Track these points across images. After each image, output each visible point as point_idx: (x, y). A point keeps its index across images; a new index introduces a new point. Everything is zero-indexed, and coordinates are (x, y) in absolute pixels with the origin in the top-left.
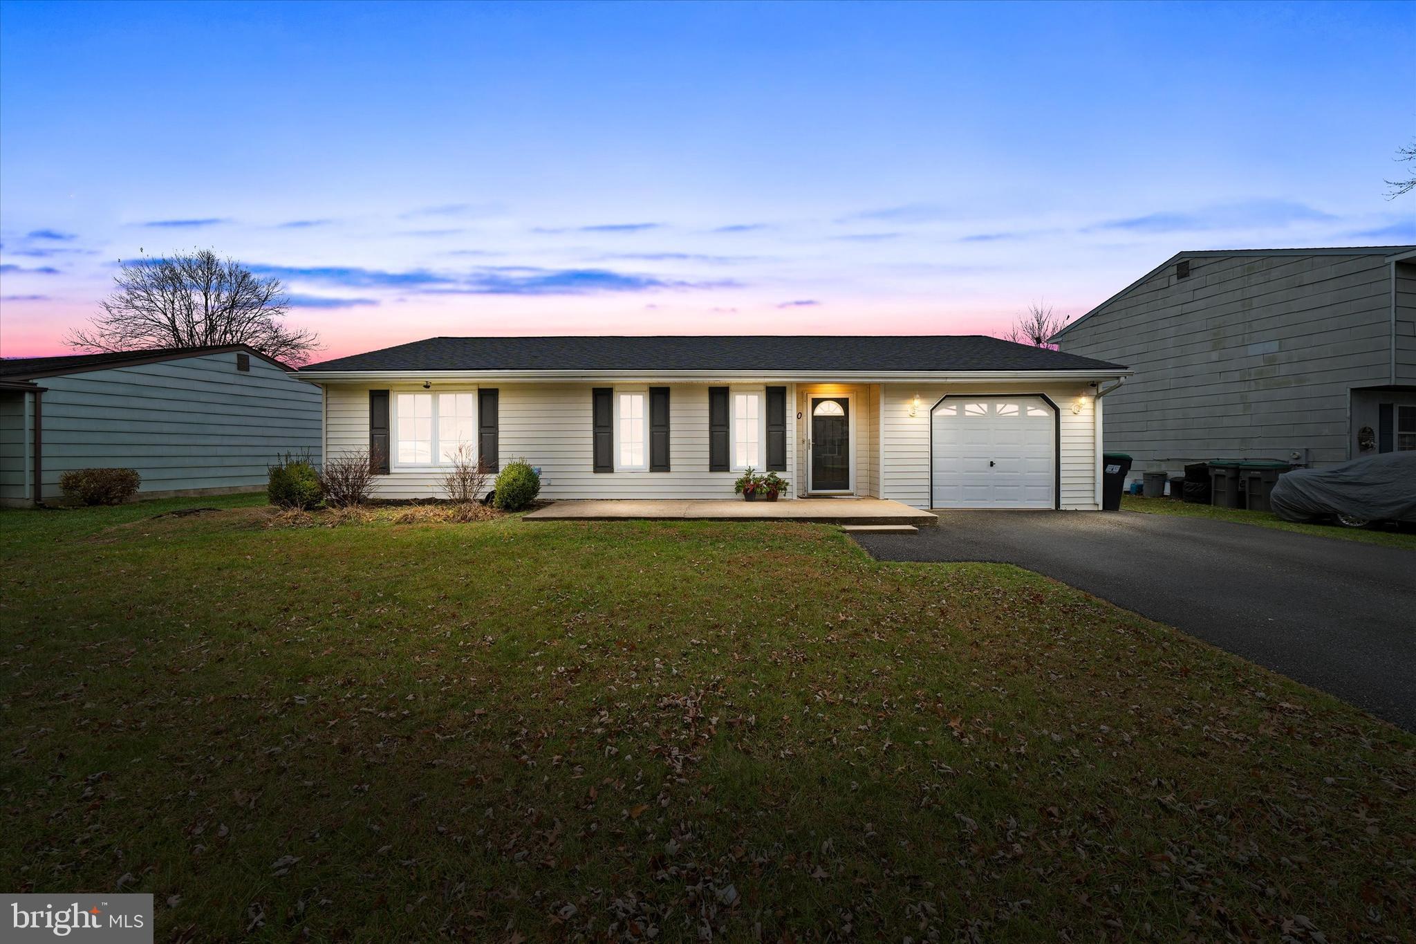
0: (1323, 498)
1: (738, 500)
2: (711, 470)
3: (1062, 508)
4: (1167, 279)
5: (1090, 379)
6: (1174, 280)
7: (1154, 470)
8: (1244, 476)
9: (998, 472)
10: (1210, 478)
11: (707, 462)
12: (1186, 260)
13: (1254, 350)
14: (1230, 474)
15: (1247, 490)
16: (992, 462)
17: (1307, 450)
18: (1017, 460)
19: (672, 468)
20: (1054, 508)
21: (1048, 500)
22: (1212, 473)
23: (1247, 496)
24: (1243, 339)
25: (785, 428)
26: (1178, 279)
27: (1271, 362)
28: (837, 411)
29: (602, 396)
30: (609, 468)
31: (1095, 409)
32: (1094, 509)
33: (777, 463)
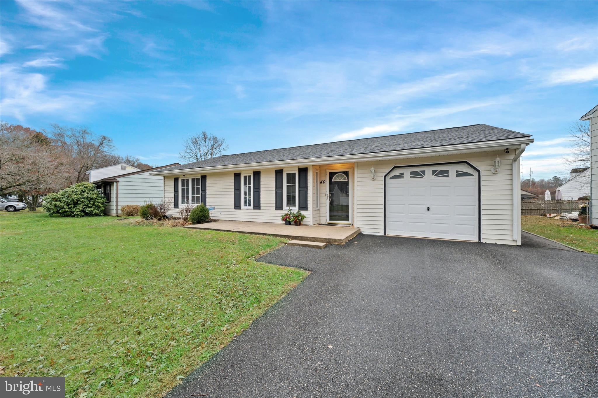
2: (276, 209)
3: (483, 241)
9: (433, 214)
11: (274, 205)
16: (428, 208)
19: (261, 208)
20: (477, 241)
21: (473, 235)
25: (307, 188)
28: (345, 179)
29: (237, 176)
30: (240, 207)
31: (513, 170)
32: (513, 244)
33: (303, 206)
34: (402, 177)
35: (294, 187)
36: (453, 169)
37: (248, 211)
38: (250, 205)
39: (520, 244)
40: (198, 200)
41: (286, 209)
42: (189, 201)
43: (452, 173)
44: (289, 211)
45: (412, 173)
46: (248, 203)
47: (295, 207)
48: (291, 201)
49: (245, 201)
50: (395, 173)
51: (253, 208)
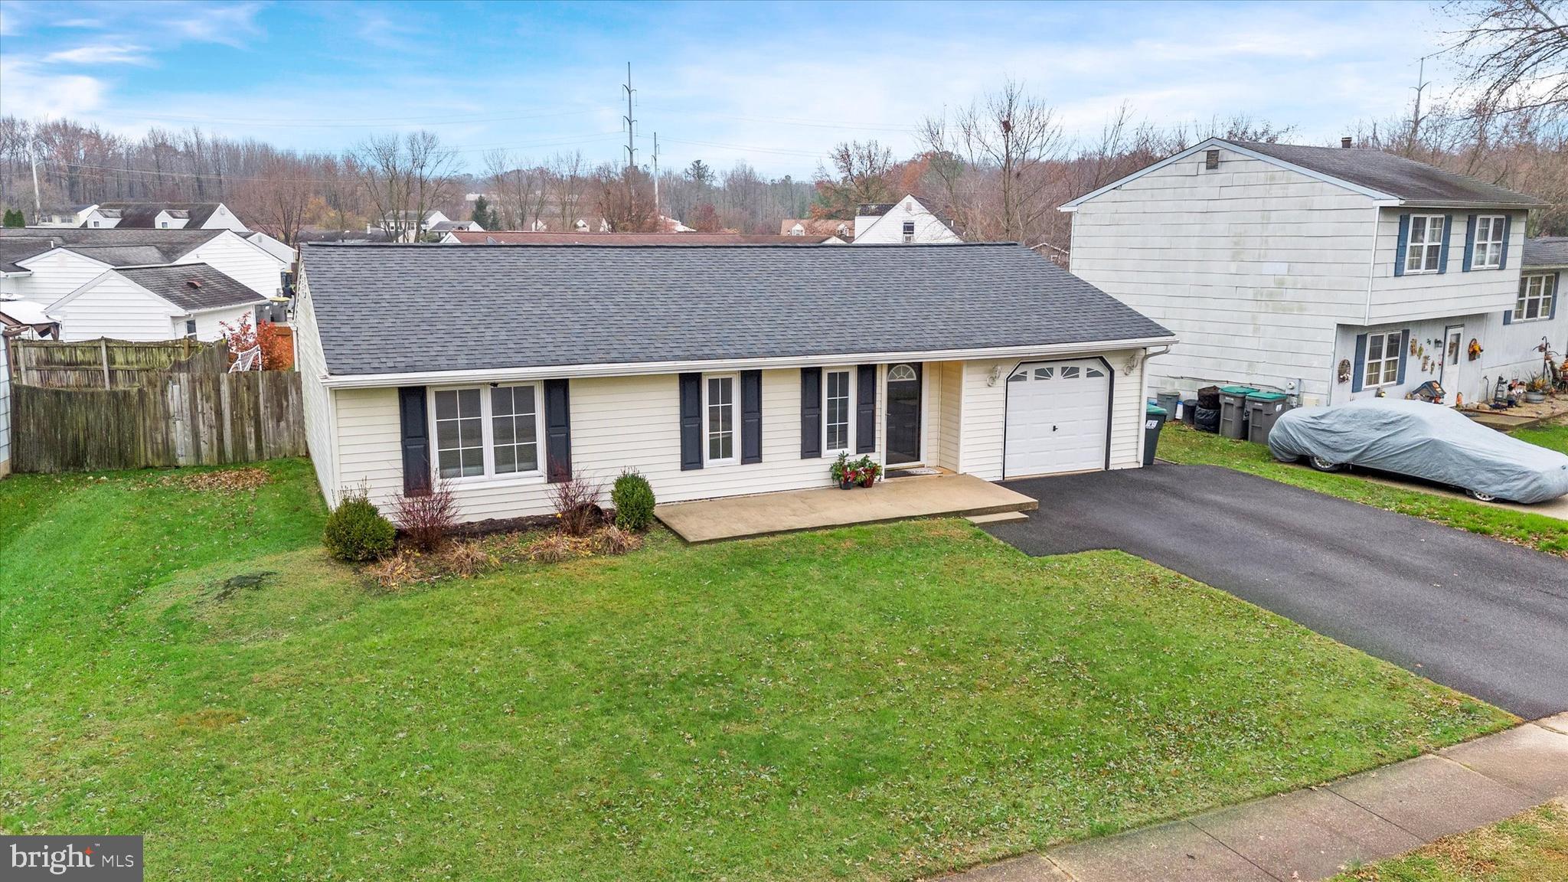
0: (1305, 442)
1: (834, 489)
2: (802, 457)
3: (1111, 468)
4: (1196, 165)
6: (1203, 167)
7: (1168, 389)
8: (1249, 408)
9: (1059, 437)
10: (1219, 406)
11: (799, 448)
12: (1218, 148)
13: (1267, 268)
14: (1238, 403)
15: (1250, 421)
16: (1055, 427)
17: (1300, 380)
18: (1074, 423)
19: (764, 457)
20: (1103, 469)
21: (1101, 461)
22: (1222, 401)
23: (1250, 427)
24: (1259, 255)
26: (1207, 168)
27: (1280, 284)
28: (911, 376)
29: (689, 382)
30: (698, 464)
31: (1142, 370)
32: (1136, 466)
33: (866, 444)
34: (1025, 378)
35: (844, 403)
36: (1083, 367)
37: (723, 470)
38: (728, 453)
39: (1141, 466)
40: (528, 459)
41: (830, 456)
42: (482, 464)
43: (1083, 373)
44: (842, 457)
45: (1038, 372)
46: (722, 449)
47: (846, 447)
48: (838, 437)
49: (714, 444)
50: (1017, 373)
51: (739, 462)
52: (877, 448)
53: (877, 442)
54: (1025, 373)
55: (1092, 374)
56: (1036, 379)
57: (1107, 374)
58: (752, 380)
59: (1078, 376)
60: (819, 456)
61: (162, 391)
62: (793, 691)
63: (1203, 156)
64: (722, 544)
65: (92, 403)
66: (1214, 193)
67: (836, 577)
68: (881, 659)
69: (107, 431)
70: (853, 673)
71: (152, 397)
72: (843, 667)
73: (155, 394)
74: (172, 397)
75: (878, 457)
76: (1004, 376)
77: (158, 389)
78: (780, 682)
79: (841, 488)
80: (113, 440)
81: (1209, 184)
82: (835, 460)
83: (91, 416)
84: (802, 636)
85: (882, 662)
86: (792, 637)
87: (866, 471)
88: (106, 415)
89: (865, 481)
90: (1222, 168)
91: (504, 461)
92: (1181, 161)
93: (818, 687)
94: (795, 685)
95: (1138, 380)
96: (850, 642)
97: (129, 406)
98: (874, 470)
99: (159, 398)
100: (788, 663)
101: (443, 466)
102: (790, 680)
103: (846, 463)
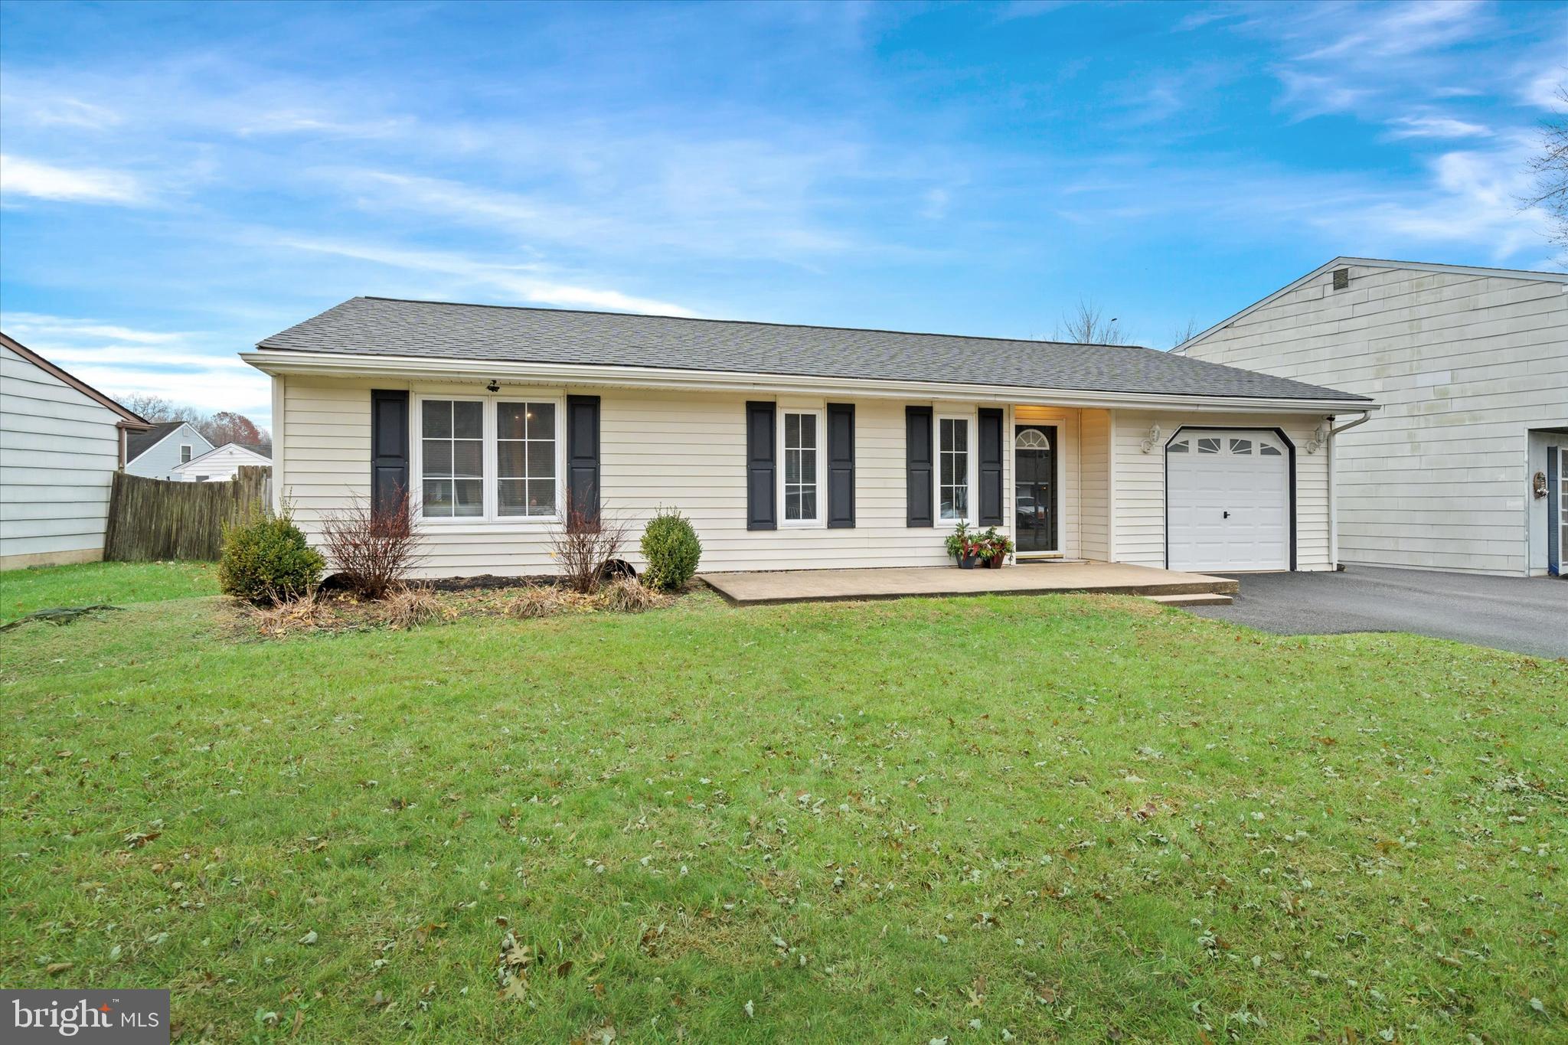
1: (951, 567)
2: (909, 525)
3: (1298, 569)
4: (1321, 288)
5: (1326, 412)
6: (1330, 289)
9: (1232, 525)
11: (904, 513)
12: (1346, 267)
13: (1423, 380)
16: (1225, 513)
18: (1250, 510)
19: (858, 523)
20: (1288, 569)
21: (1283, 560)
24: (1411, 367)
25: (1002, 466)
26: (1335, 289)
27: (1443, 395)
28: (1042, 444)
29: (760, 412)
30: (770, 524)
31: (1328, 449)
32: (1328, 568)
33: (991, 514)
34: (1189, 448)
35: (962, 461)
36: (1257, 440)
37: (805, 534)
38: (810, 513)
39: (1335, 569)
40: (543, 497)
41: (945, 524)
42: (481, 502)
43: (1256, 448)
44: (962, 528)
45: (1202, 442)
46: (802, 506)
47: (966, 517)
48: (954, 501)
49: (791, 500)
50: (1176, 441)
51: (825, 526)
52: (1006, 521)
53: (1006, 513)
54: (1187, 442)
55: (1267, 451)
56: (1200, 451)
57: (1286, 452)
58: (842, 414)
59: (1250, 452)
60: (930, 524)
61: (256, 485)
62: (873, 829)
63: (1330, 278)
64: (787, 606)
65: (189, 494)
66: (1347, 312)
67: (963, 646)
68: (1079, 766)
69: (200, 523)
70: (1022, 794)
71: (246, 490)
72: (995, 779)
73: (250, 486)
74: (266, 490)
75: (1007, 530)
76: (1163, 441)
77: (253, 483)
78: (844, 807)
79: (960, 567)
80: (204, 532)
81: (1339, 304)
82: (953, 533)
83: (187, 507)
84: (903, 721)
85: (1084, 773)
86: (882, 722)
87: (993, 544)
88: (201, 507)
89: (993, 558)
90: (1353, 286)
91: (510, 501)
92: (1303, 287)
93: (938, 822)
94: (880, 816)
95: (1323, 460)
96: (1004, 733)
97: (223, 498)
98: (1002, 545)
99: (252, 491)
100: (868, 767)
101: (428, 500)
102: (870, 803)
103: (967, 534)
